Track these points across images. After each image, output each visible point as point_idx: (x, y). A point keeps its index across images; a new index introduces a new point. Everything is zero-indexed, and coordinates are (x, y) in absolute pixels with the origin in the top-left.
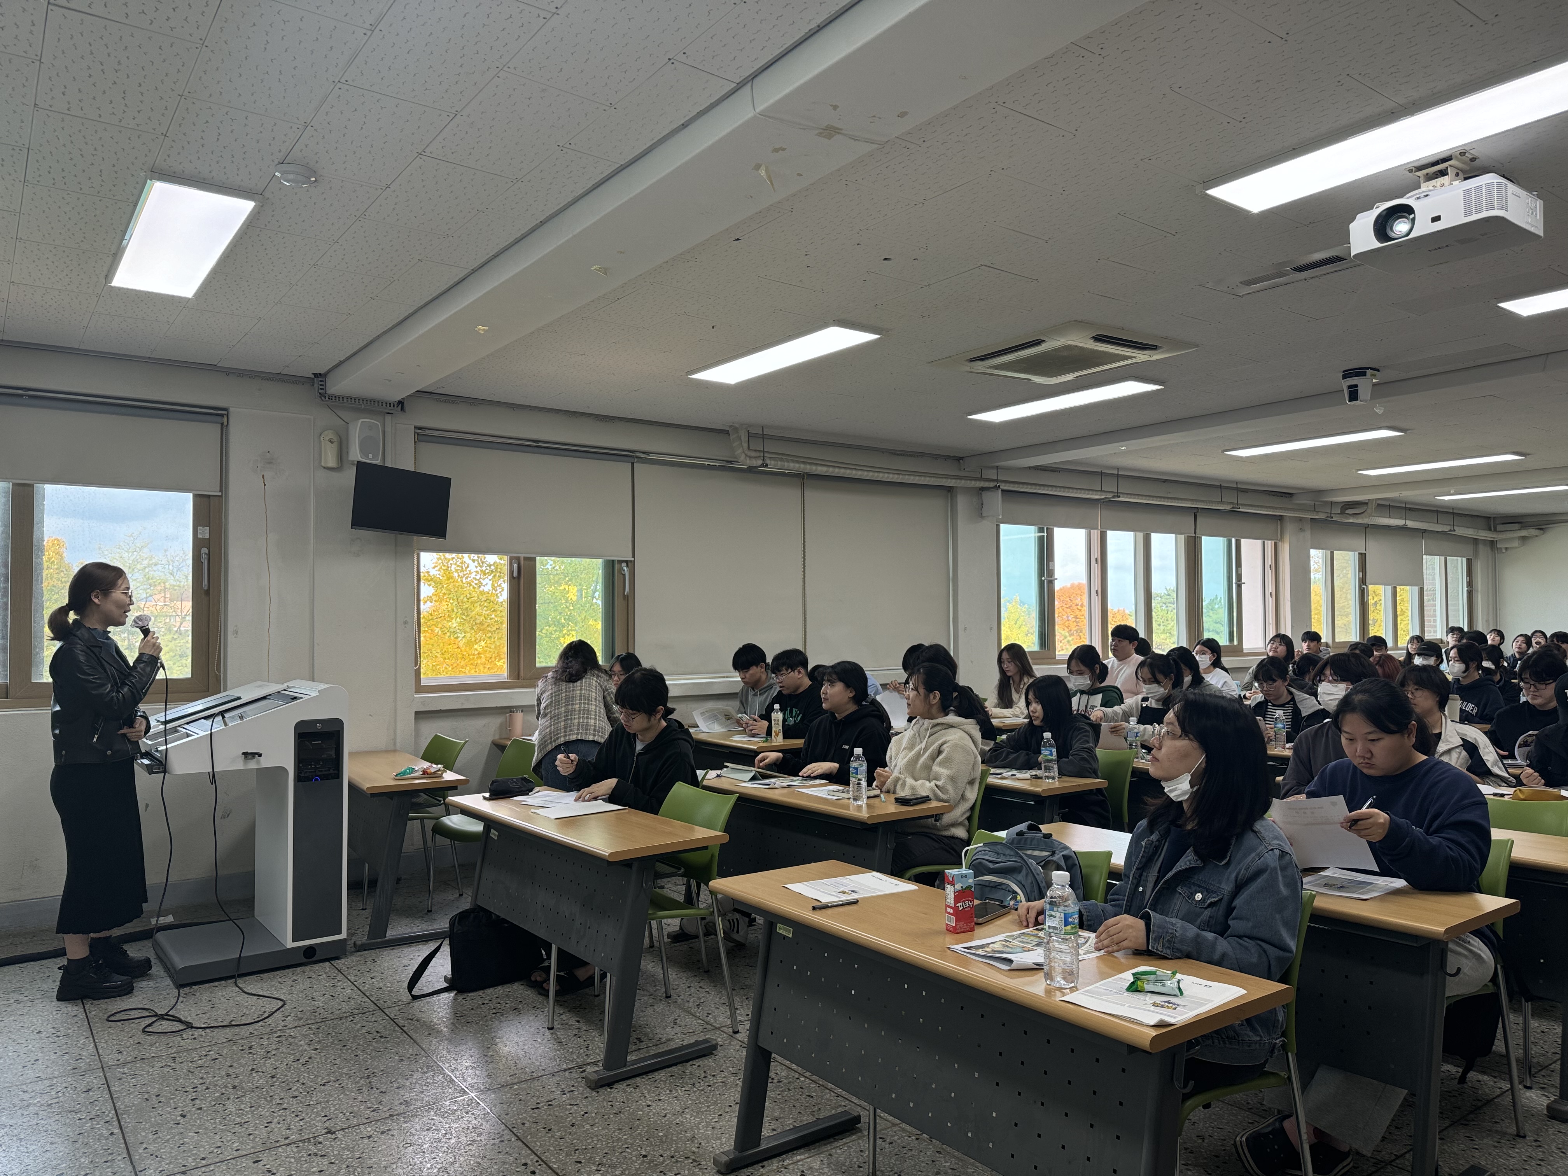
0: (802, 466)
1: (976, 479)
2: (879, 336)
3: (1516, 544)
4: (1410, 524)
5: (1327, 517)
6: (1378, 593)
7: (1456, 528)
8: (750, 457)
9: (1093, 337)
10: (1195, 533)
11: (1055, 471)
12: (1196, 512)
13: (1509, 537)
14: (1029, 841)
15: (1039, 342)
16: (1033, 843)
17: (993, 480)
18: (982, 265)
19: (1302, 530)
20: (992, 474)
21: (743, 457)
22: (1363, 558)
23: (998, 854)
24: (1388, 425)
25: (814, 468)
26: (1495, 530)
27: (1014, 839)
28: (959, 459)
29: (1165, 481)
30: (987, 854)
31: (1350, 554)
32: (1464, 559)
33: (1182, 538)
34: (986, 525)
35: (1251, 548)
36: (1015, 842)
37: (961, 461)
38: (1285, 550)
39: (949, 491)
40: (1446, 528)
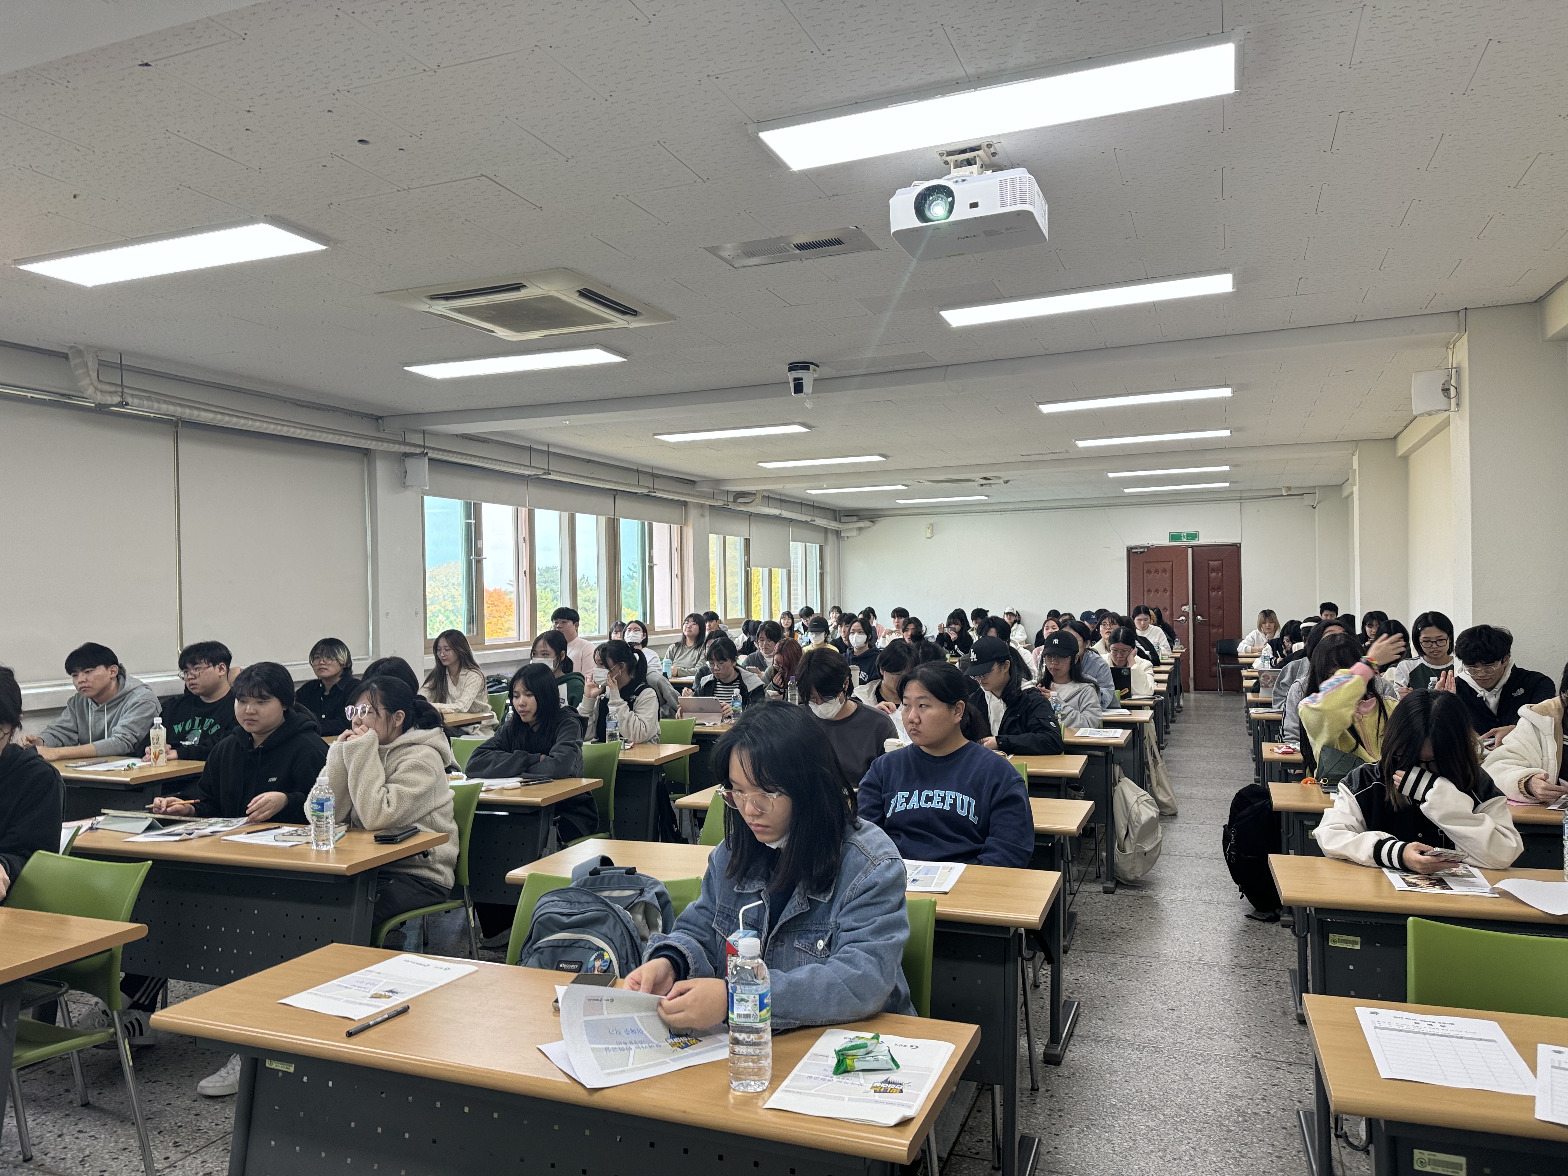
0: (179, 409)
1: (400, 443)
2: (324, 248)
3: (855, 533)
4: (786, 514)
5: (724, 505)
6: (759, 574)
7: (815, 518)
8: (102, 391)
9: (579, 291)
10: (614, 515)
11: (483, 442)
12: (615, 494)
13: (850, 528)
14: (606, 880)
15: (517, 287)
16: (612, 882)
17: (419, 446)
18: (482, 175)
19: (703, 515)
20: (417, 439)
21: (90, 391)
22: (747, 542)
23: (571, 903)
24: (801, 421)
25: (196, 413)
26: (840, 521)
27: (586, 880)
28: (378, 418)
29: (589, 461)
30: (557, 906)
31: (737, 538)
32: (818, 546)
33: (602, 519)
34: (410, 495)
35: (660, 530)
36: (589, 883)
37: (380, 421)
38: (689, 533)
39: (365, 454)
40: (809, 519)
